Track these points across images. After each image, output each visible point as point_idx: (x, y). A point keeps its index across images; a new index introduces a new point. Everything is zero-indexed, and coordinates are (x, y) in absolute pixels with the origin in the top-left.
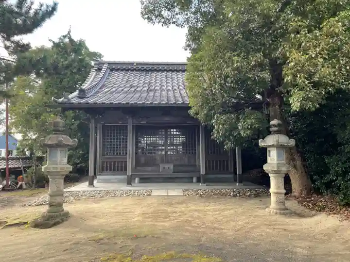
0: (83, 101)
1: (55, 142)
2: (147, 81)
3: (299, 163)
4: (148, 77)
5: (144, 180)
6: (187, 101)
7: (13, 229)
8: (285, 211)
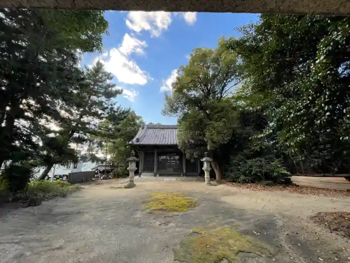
0: (138, 143)
1: (132, 159)
2: (163, 133)
3: (218, 167)
4: (163, 131)
5: (161, 175)
6: (178, 144)
7: (118, 189)
8: (210, 184)
